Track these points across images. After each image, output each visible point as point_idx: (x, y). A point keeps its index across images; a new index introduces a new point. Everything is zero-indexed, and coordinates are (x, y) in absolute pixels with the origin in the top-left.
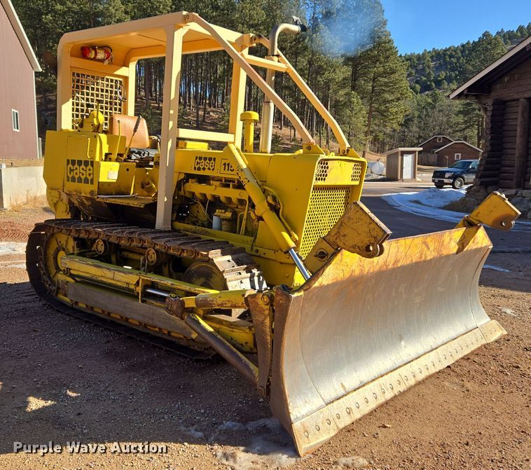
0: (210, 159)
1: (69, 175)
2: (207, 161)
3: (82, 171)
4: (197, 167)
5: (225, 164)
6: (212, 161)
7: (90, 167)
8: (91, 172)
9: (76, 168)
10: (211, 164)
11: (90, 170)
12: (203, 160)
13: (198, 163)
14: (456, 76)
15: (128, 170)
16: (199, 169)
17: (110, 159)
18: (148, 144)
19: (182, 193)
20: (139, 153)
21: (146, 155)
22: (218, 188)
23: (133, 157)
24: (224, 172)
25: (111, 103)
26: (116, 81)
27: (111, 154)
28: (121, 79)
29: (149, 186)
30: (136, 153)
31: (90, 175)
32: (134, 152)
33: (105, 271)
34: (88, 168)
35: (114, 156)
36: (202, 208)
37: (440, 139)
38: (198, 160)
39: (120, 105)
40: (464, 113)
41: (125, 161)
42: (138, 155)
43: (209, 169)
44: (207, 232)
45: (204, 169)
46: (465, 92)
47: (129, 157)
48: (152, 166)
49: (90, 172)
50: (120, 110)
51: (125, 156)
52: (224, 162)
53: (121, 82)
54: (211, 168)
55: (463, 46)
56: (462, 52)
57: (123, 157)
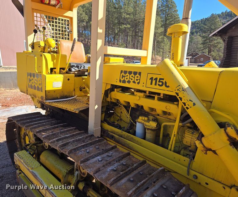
0: (135, 73)
2: (132, 75)
4: (122, 80)
5: (152, 79)
6: (138, 75)
9: (32, 79)
10: (136, 78)
12: (127, 74)
13: (123, 76)
14: (199, 31)
15: (69, 79)
16: (124, 82)
17: (55, 72)
18: (85, 60)
19: (109, 99)
20: (78, 67)
21: (82, 68)
22: (142, 99)
23: (73, 70)
24: (151, 86)
25: (62, 34)
26: (65, 20)
27: (55, 68)
28: (68, 19)
29: (85, 90)
30: (76, 67)
31: (40, 84)
32: (74, 66)
35: (58, 70)
36: (125, 111)
37: (194, 53)
38: (123, 74)
39: (68, 36)
40: (203, 44)
41: (67, 73)
42: (76, 68)
43: (134, 82)
44: (132, 138)
45: (129, 82)
46: (216, 34)
47: (70, 70)
48: (86, 75)
50: (68, 39)
51: (67, 69)
52: (150, 76)
53: (68, 21)
54: (137, 82)
55: (202, 20)
56: (201, 22)
57: (66, 70)
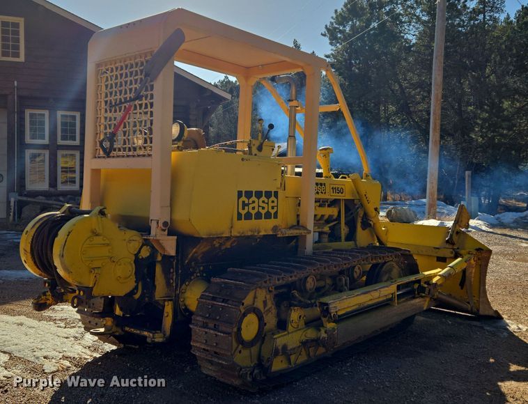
1: (241, 211)
3: (261, 204)
7: (273, 198)
8: (275, 204)
9: (254, 202)
11: (273, 202)
24: (333, 194)
31: (273, 208)
33: (373, 293)
34: (270, 200)
45: (318, 193)
49: (273, 204)
